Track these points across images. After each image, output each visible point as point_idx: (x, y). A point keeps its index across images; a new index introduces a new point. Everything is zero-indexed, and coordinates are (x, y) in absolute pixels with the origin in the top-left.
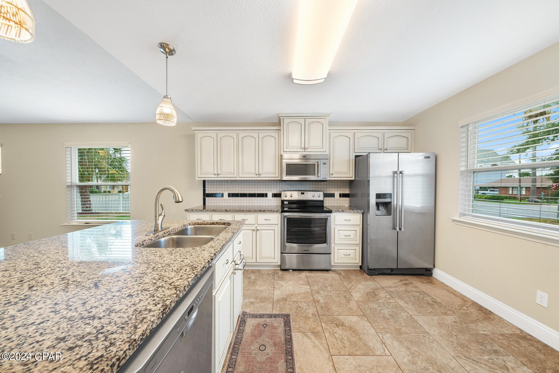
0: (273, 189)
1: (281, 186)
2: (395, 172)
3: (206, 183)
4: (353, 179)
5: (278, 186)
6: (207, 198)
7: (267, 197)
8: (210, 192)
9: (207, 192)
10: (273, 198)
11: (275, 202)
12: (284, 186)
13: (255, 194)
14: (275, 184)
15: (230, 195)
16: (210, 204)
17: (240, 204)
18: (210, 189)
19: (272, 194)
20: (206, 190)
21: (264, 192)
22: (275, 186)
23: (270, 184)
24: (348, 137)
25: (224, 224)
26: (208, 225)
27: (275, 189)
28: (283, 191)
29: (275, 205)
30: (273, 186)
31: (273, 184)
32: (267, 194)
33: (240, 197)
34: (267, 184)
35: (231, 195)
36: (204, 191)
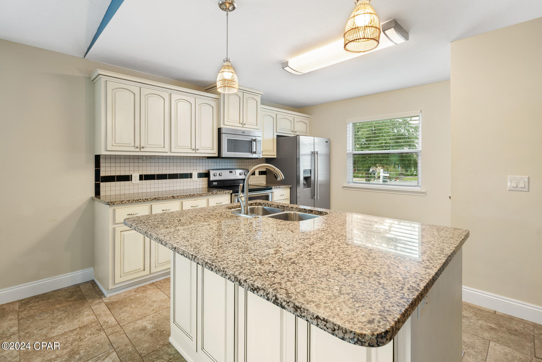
0: (198, 168)
1: (207, 164)
2: (312, 152)
3: (101, 159)
4: (275, 157)
5: (204, 164)
6: (102, 184)
7: (192, 178)
8: (108, 174)
9: (102, 174)
10: (199, 178)
11: (201, 183)
12: (210, 164)
13: (177, 174)
14: (201, 161)
15: (141, 178)
16: (108, 193)
17: (157, 190)
18: (108, 169)
19: (198, 173)
20: (101, 170)
21: (189, 172)
22: (201, 164)
23: (195, 161)
24: (272, 117)
25: (252, 205)
26: (237, 208)
27: (201, 168)
28: (212, 170)
29: (201, 187)
30: (198, 164)
31: (198, 161)
32: (192, 174)
33: (157, 179)
34: (192, 161)
35: (143, 178)
36: (97, 172)
